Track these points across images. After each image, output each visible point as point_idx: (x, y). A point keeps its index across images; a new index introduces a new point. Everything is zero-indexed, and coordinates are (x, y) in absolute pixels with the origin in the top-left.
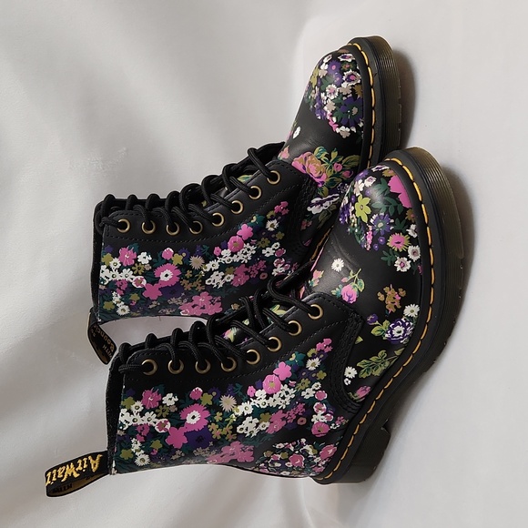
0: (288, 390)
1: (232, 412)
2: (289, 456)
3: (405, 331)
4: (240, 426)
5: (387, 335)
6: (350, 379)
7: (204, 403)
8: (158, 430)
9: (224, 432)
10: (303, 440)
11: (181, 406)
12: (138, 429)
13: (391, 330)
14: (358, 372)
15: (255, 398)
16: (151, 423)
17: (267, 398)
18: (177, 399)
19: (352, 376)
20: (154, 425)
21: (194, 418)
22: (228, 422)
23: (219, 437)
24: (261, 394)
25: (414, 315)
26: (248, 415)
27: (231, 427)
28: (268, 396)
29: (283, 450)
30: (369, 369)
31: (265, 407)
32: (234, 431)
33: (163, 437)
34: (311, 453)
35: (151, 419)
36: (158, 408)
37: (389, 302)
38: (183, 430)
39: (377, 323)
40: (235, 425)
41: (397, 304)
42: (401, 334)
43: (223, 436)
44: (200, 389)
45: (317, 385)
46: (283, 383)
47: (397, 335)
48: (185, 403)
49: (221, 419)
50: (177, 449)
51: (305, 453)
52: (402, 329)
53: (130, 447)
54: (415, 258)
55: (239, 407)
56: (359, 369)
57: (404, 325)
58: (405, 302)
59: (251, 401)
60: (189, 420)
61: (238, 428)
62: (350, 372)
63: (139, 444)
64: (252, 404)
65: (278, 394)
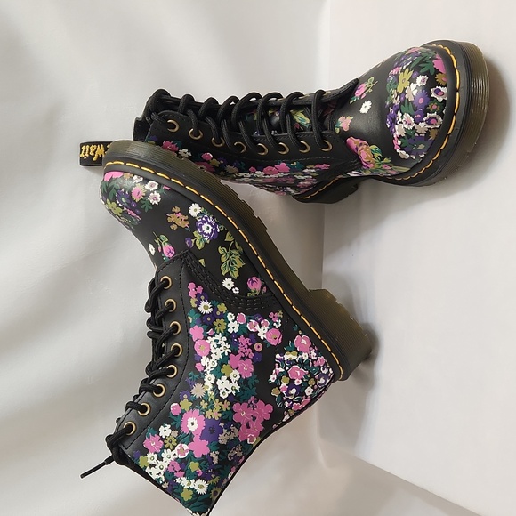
0: (214, 338)
1: (207, 392)
2: (288, 376)
3: (209, 223)
4: (221, 393)
5: (206, 239)
6: (234, 287)
7: (187, 409)
8: (183, 457)
9: (218, 409)
10: (278, 356)
11: (177, 427)
12: (171, 470)
13: (203, 233)
14: (231, 277)
15: (205, 367)
16: (173, 458)
17: (211, 358)
18: (169, 426)
19: (232, 284)
20: (176, 457)
21: (193, 424)
22: (211, 400)
23: (220, 415)
24: (205, 361)
25: (199, 210)
26: (216, 381)
27: (217, 400)
28: (209, 356)
29: (279, 378)
30: (231, 268)
31: (216, 364)
32: (222, 400)
33: (191, 457)
34: (294, 357)
35: (169, 456)
36: (165, 444)
37: (180, 224)
38: (196, 438)
39: (193, 241)
40: (217, 396)
41: (184, 218)
42: (211, 228)
43: (221, 411)
44: (174, 404)
45: (230, 316)
46: (205, 338)
47: (209, 231)
48: (175, 422)
49: (206, 404)
50: (209, 454)
51: (292, 363)
52: (206, 225)
53: (182, 487)
54: (156, 187)
55: (206, 384)
56: (228, 276)
57: (204, 222)
58: (185, 211)
59: (206, 372)
60: (193, 429)
61: (221, 395)
62: (228, 284)
63: (184, 479)
64: (208, 372)
65: (211, 347)
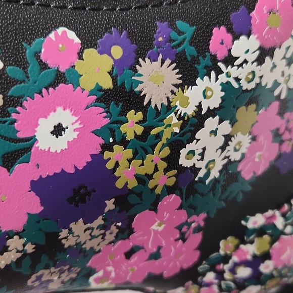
1: (169, 108)
2: (272, 243)
4: (189, 147)
9: (148, 168)
11: (13, 91)
15: (230, 60)
17: (260, 61)
22: (159, 136)
23: (133, 184)
24: (245, 47)
26: (211, 113)
27: (166, 151)
28: (265, 53)
29: (260, 232)
31: (252, 86)
32: (172, 161)
38: (25, 172)
40: (176, 145)
43: (142, 180)
44: (71, 35)
49: (140, 130)
50: (10, 235)
59: (219, 72)
60: (45, 141)
61: (184, 152)
